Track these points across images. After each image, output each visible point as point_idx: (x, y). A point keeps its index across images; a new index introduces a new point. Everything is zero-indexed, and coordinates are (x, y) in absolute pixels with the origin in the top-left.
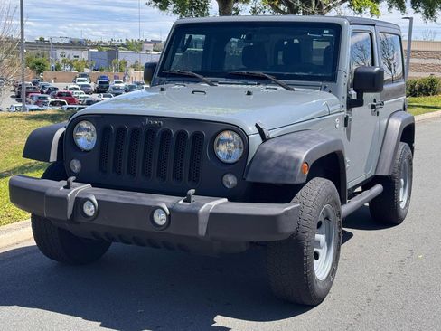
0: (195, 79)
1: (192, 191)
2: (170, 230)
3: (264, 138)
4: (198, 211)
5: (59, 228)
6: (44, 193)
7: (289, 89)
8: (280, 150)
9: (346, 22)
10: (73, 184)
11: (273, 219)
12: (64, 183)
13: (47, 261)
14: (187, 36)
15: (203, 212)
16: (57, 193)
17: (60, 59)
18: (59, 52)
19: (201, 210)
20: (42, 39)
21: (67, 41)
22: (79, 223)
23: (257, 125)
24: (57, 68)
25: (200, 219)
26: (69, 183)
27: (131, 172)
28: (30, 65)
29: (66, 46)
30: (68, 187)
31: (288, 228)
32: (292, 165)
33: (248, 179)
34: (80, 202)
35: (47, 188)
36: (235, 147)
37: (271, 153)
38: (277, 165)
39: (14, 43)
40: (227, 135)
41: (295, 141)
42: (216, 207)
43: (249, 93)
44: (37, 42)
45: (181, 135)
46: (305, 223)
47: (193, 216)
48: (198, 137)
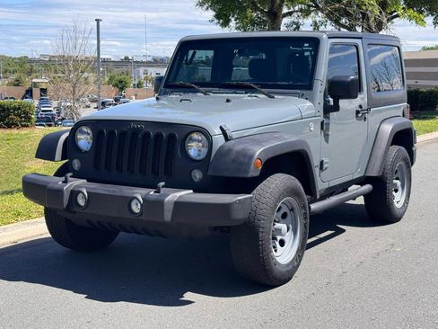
0: (192, 90)
1: (162, 184)
2: (143, 217)
3: (227, 138)
4: (163, 200)
5: (66, 219)
6: (45, 187)
7: (270, 97)
8: (238, 148)
9: (325, 36)
10: (70, 179)
11: (226, 207)
12: (63, 179)
13: (60, 249)
14: (191, 52)
15: (168, 201)
16: (56, 186)
17: (143, 76)
18: (142, 70)
19: (167, 199)
20: (126, 58)
21: (150, 59)
22: (74, 212)
23: (221, 128)
24: (139, 85)
25: (166, 207)
26: (66, 179)
27: (119, 169)
28: (114, 82)
29: (148, 64)
30: (66, 182)
31: (239, 215)
32: (246, 161)
33: (209, 173)
34: (74, 194)
35: (48, 183)
36: (203, 146)
37: (230, 151)
38: (234, 161)
39: (90, 62)
40: (195, 136)
41: (254, 140)
42: (180, 197)
43: (228, 101)
44: (122, 61)
45: (159, 136)
46: (261, 212)
47: (159, 204)
48: (172, 138)
